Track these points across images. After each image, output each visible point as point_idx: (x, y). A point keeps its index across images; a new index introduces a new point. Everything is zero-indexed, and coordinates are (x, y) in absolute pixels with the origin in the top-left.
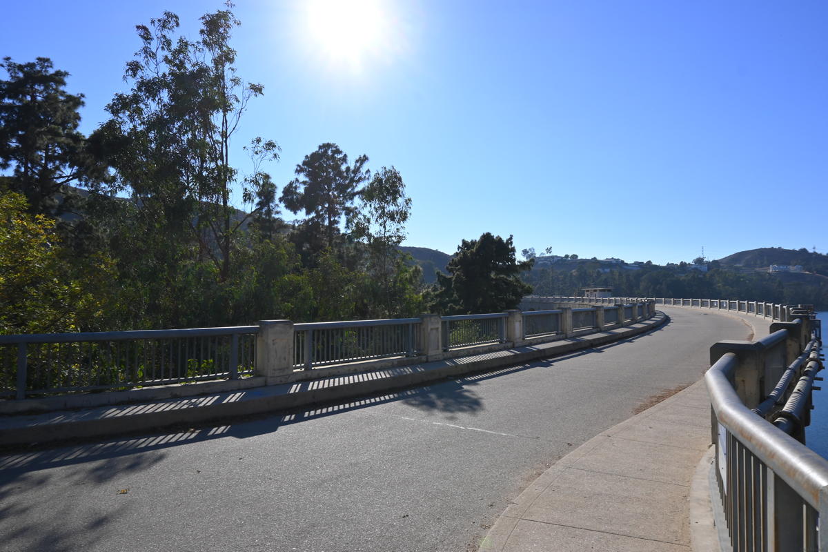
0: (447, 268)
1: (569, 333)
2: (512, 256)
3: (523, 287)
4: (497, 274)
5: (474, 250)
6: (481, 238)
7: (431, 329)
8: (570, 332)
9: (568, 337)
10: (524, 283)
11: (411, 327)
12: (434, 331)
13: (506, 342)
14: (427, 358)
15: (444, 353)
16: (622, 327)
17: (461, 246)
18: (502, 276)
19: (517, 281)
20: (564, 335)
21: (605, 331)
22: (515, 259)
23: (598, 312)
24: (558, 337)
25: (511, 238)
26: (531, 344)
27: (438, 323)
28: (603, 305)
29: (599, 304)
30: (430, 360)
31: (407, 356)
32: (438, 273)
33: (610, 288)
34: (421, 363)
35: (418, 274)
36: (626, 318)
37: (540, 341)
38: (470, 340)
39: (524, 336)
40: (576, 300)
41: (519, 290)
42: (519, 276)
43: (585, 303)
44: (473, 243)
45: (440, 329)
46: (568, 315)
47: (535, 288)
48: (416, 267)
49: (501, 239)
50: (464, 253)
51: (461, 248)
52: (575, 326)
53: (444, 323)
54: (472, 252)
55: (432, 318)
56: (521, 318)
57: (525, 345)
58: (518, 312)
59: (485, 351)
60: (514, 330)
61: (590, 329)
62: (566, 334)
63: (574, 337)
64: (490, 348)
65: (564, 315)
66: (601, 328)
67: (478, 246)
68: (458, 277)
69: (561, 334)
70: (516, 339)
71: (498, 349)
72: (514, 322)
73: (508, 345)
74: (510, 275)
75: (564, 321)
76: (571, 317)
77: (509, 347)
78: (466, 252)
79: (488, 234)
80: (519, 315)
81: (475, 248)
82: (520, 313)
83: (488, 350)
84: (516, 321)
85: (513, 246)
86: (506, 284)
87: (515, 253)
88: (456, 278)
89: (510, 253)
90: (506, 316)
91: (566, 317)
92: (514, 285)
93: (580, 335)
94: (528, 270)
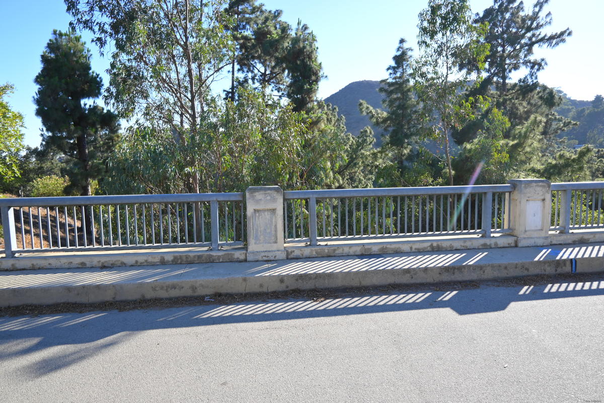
7: (257, 211)
11: (213, 206)
55: (256, 194)
56: (548, 196)
57: (559, 244)
58: (534, 184)
59: (417, 249)
60: (520, 216)
64: (434, 245)
70: (526, 231)
71: (463, 248)
72: (520, 202)
73: (498, 243)
77: (501, 246)
80: (539, 189)
82: (542, 186)
83: (429, 248)
84: (528, 200)
90: (499, 191)
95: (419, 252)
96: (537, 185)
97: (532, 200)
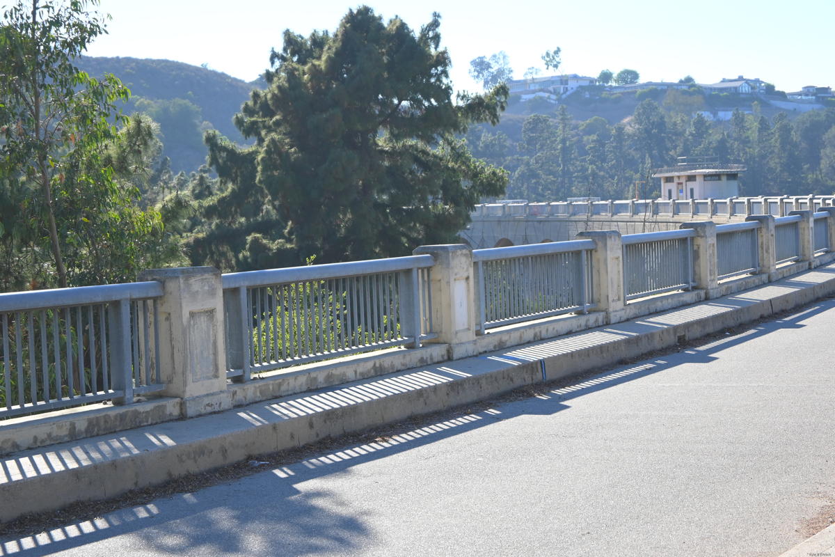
0: (240, 122)
1: (616, 309)
2: (439, 80)
3: (476, 175)
4: (395, 137)
5: (322, 63)
6: (343, 25)
7: (192, 314)
8: (620, 305)
9: (613, 319)
10: (480, 163)
11: (126, 310)
12: (203, 321)
13: (428, 344)
14: (182, 405)
15: (236, 388)
16: (770, 282)
17: (279, 50)
18: (411, 142)
19: (458, 155)
20: (601, 317)
21: (721, 298)
22: (449, 88)
23: (699, 241)
24: (583, 321)
25: (435, 24)
26: (501, 348)
27: (212, 293)
28: (715, 219)
29: (703, 218)
30: (191, 410)
31: (119, 403)
32: (211, 140)
33: (735, 168)
34: (162, 423)
35: (145, 144)
36: (780, 258)
37: (529, 335)
38: (313, 344)
39: (479, 324)
40: (636, 209)
41: (465, 184)
42: (461, 142)
43: (663, 216)
44: (319, 42)
45: (220, 315)
46: (610, 255)
47: (512, 178)
48: (139, 122)
49: (403, 26)
50: (291, 74)
51: (283, 59)
52: (633, 286)
53: (231, 294)
54: (315, 72)
55: (192, 281)
56: (471, 271)
57: (485, 352)
58: (459, 252)
59: (362, 374)
60: (450, 306)
61: (680, 291)
62: (606, 311)
63: (628, 320)
64: (377, 365)
65: (598, 256)
66: (707, 289)
67: (334, 50)
68: (274, 148)
69: (589, 313)
70: (457, 333)
71: (403, 368)
72: (448, 283)
73: (433, 354)
74: (433, 139)
75: (598, 271)
76: (621, 259)
77: (436, 360)
78: (297, 70)
79: (365, 12)
80: (463, 259)
81: (324, 57)
82: (465, 255)
83: (372, 371)
84: (455, 280)
85: (441, 49)
86: (425, 166)
87: (449, 70)
88: (268, 152)
89: (433, 71)
90: (423, 265)
91: (606, 260)
92: (448, 168)
93: (647, 312)
94: (490, 122)
95: (364, 379)
96: (462, 254)
97: (458, 280)
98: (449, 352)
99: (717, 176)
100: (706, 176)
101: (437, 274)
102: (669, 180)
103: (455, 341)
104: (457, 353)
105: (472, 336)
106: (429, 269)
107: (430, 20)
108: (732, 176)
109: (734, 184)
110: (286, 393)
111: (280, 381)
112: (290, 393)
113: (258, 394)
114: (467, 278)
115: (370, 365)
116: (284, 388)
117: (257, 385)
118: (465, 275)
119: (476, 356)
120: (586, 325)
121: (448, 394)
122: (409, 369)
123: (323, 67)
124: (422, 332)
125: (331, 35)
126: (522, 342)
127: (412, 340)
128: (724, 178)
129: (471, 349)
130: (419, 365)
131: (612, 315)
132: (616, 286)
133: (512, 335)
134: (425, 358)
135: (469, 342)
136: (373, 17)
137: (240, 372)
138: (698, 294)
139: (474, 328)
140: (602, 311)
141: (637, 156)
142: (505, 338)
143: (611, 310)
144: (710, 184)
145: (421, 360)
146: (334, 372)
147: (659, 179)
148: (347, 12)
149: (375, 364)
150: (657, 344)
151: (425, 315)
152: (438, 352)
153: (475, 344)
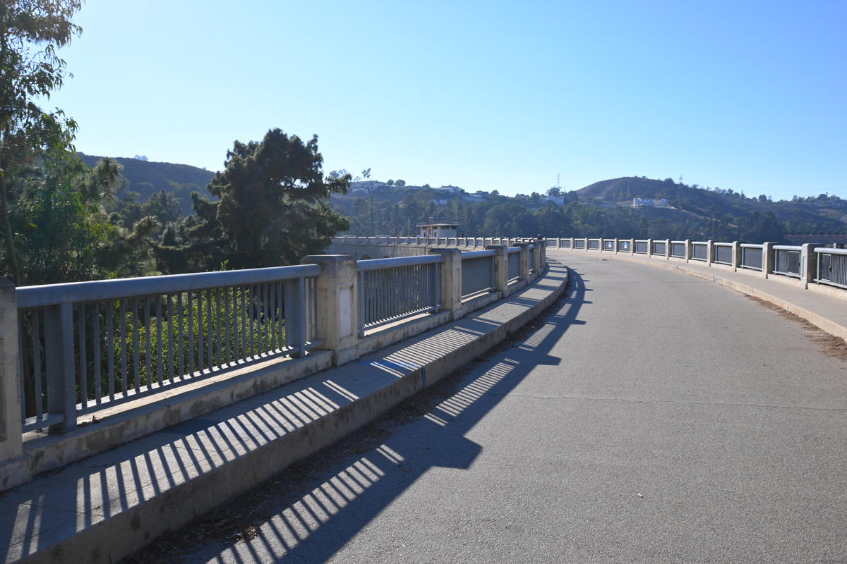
0: (210, 187)
2: (316, 169)
3: (333, 219)
4: (292, 198)
5: (254, 157)
6: (266, 138)
8: (459, 305)
9: (456, 317)
10: (336, 213)
13: (313, 352)
17: (232, 151)
18: (301, 201)
19: (325, 209)
20: (447, 315)
22: (321, 174)
24: (436, 319)
25: (315, 140)
26: (379, 350)
32: (195, 197)
33: (456, 224)
37: (400, 335)
39: (361, 326)
40: (410, 241)
41: (329, 224)
44: (253, 146)
45: (10, 346)
46: (454, 266)
47: (352, 222)
49: (298, 139)
50: (236, 161)
51: (233, 155)
54: (250, 161)
56: (356, 279)
57: (365, 355)
58: (345, 263)
59: (238, 395)
60: (335, 314)
61: (487, 293)
62: (450, 310)
63: (464, 317)
64: (259, 382)
65: (446, 267)
66: (502, 291)
67: (260, 150)
68: (226, 201)
69: (440, 312)
70: (341, 340)
71: (287, 381)
72: (334, 292)
73: (318, 364)
74: (312, 200)
75: (446, 279)
76: (461, 270)
77: (320, 368)
78: (240, 160)
79: (278, 131)
80: (349, 270)
81: (255, 154)
82: (351, 265)
83: (252, 390)
84: (341, 289)
85: (318, 152)
86: (308, 214)
87: (323, 165)
88: (222, 203)
89: (314, 164)
90: (310, 274)
91: (452, 270)
92: (320, 216)
93: (473, 309)
94: (342, 193)
95: (242, 400)
96: (348, 264)
97: (344, 289)
98: (334, 358)
99: (447, 227)
100: (442, 227)
101: (324, 282)
102: (424, 228)
103: (339, 348)
104: (342, 359)
105: (354, 341)
106: (316, 278)
107: (311, 138)
108: (454, 227)
109: (455, 232)
110: (131, 439)
111: (124, 423)
112: (138, 436)
113: (85, 447)
114: (352, 287)
115: (250, 383)
116: (127, 432)
117: (82, 436)
118: (350, 284)
119: (357, 360)
120: (439, 323)
121: (336, 425)
122: (293, 381)
123: (254, 159)
124: (308, 338)
125: (259, 144)
126: (395, 341)
127: (298, 349)
128: (450, 228)
129: (353, 354)
130: (303, 375)
131: (455, 314)
132: (457, 292)
133: (387, 336)
134: (310, 368)
135: (352, 347)
136: (282, 134)
137: (58, 419)
138: (498, 295)
139: (356, 332)
140: (448, 310)
141: (404, 218)
142: (381, 339)
143: (454, 309)
144: (445, 231)
145: (307, 370)
146: (204, 399)
147: (419, 228)
148: (268, 131)
149: (256, 381)
150: (497, 340)
151: (311, 323)
152: (322, 360)
153: (357, 349)
